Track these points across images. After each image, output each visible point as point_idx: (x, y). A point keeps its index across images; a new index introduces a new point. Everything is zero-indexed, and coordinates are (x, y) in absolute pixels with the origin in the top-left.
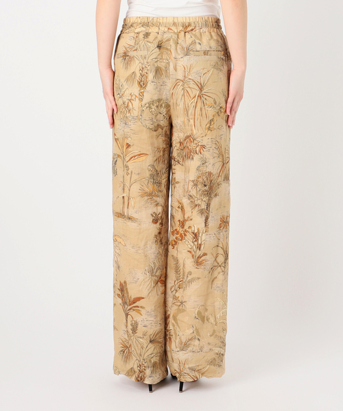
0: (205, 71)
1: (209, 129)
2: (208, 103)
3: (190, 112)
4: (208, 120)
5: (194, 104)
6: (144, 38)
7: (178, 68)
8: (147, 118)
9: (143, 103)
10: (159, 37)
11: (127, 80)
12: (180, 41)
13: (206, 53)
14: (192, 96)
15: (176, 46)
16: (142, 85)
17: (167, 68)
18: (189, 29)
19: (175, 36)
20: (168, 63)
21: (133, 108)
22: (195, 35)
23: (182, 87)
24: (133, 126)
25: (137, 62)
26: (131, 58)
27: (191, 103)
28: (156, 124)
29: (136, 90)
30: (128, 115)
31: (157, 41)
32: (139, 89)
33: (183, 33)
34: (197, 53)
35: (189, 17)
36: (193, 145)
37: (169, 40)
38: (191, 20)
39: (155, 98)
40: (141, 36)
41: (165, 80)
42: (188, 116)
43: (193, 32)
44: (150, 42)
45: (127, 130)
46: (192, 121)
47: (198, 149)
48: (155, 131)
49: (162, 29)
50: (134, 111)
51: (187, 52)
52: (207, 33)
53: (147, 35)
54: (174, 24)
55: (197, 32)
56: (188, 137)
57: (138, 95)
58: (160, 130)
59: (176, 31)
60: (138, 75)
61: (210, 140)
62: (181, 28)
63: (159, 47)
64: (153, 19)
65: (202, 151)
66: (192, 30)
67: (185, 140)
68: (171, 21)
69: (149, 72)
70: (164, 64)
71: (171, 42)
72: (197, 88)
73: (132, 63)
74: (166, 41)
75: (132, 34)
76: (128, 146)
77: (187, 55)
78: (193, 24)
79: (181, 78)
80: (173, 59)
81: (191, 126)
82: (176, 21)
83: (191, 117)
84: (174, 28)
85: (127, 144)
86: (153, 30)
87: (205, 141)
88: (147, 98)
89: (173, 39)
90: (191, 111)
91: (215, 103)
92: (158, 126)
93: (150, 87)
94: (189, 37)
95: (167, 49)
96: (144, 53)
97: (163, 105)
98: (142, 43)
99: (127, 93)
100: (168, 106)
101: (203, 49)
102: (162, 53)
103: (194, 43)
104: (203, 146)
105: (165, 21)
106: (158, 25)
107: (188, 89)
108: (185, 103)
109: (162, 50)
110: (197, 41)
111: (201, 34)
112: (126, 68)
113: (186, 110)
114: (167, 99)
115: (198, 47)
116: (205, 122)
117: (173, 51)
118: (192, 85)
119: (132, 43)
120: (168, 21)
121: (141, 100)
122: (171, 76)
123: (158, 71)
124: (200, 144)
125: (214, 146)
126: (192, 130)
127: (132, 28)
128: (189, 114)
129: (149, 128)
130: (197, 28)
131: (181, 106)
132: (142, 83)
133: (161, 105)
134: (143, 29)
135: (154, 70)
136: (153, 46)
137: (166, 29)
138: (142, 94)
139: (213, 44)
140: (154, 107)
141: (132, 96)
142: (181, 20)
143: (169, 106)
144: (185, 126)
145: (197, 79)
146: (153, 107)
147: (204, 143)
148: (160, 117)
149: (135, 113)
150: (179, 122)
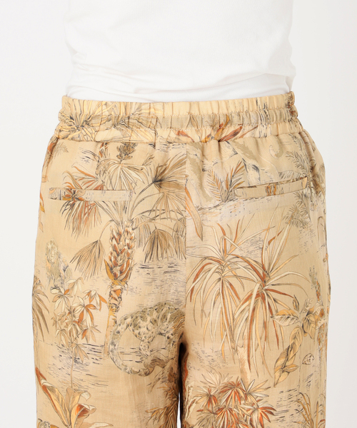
0: (273, 233)
1: (284, 369)
2: (280, 309)
3: (238, 331)
4: (281, 350)
5: (247, 314)
6: (120, 157)
7: (207, 231)
8: (127, 350)
9: (120, 315)
10: (158, 157)
11: (79, 258)
12: (208, 165)
13: (271, 189)
14: (243, 296)
15: (201, 179)
16: (118, 273)
17: (179, 233)
18: (229, 131)
19: (194, 153)
20: (183, 221)
21: (94, 327)
22: (244, 148)
23: (217, 276)
24: (92, 368)
25: (105, 218)
26: (90, 208)
27: (240, 312)
28: (149, 361)
29: (101, 284)
30: (81, 341)
31: (152, 167)
32: (109, 282)
33: (214, 144)
34: (251, 192)
35: (227, 102)
36: (244, 407)
37: (180, 163)
38: (232, 109)
39: (150, 302)
40: (113, 152)
41: (176, 259)
42: (233, 340)
43: (240, 141)
44: (135, 169)
45: (78, 374)
46: (243, 352)
47: (255, 417)
48: (147, 374)
49: (165, 133)
50: (96, 334)
51: (229, 190)
52: (271, 140)
53: (127, 149)
54: (192, 120)
55: (247, 139)
56: (231, 386)
57: (106, 297)
58: (158, 369)
59: (197, 139)
60: (108, 249)
61: (285, 395)
62: (209, 131)
63: (159, 181)
64: (139, 109)
65: (265, 421)
66: (235, 133)
67: (223, 392)
68: (183, 112)
69: (134, 245)
70: (171, 224)
71: (188, 169)
72: (255, 277)
73: (92, 218)
74: (175, 166)
75: (90, 146)
76: (83, 411)
77: (227, 199)
78: (236, 119)
79: (216, 254)
80: (193, 209)
81: (241, 361)
82: (195, 112)
83: (240, 342)
84: (191, 132)
85: (81, 406)
86: (142, 136)
87: (274, 398)
88: (129, 304)
89: (193, 162)
90: (241, 329)
91: (297, 307)
92: (156, 361)
93: (137, 279)
94: (230, 152)
95: (178, 186)
96: (121, 196)
97: (169, 316)
98: (115, 170)
99: (80, 289)
100: (179, 316)
101: (266, 179)
102: (165, 197)
103: (242, 167)
104: (269, 410)
105: (168, 112)
106: (154, 123)
107: (234, 282)
108: (224, 311)
109: (165, 189)
110: (250, 162)
111: (257, 143)
112: (77, 229)
113: (229, 328)
114: (179, 302)
115: (252, 177)
116: (275, 353)
117: (193, 192)
118: (242, 270)
119: (90, 168)
120: (176, 113)
121: (115, 308)
122: (190, 251)
123: (156, 241)
124: (261, 405)
125: (295, 406)
126: (242, 371)
127: (88, 130)
128: (236, 337)
129: (132, 372)
130: (247, 128)
131: (215, 316)
132: (117, 270)
133: (164, 316)
134: (115, 133)
135: (146, 239)
136: (143, 179)
137: (173, 135)
138: (116, 296)
139: (287, 165)
140: (145, 325)
141: (91, 298)
142: (207, 110)
143: (183, 315)
144: (224, 361)
145: (255, 256)
146: (142, 324)
147: (272, 402)
148: (160, 342)
149: (99, 338)
150: (208, 351)
